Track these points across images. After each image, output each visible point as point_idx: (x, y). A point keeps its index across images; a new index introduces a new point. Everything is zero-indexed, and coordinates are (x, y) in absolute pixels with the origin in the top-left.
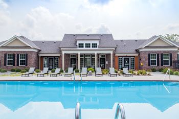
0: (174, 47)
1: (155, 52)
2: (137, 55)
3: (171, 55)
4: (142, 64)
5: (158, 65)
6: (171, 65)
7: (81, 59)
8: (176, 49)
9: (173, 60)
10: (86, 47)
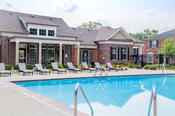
0: (131, 41)
1: (117, 45)
2: (96, 47)
3: (128, 49)
4: (104, 58)
5: (118, 59)
6: (128, 59)
7: (42, 50)
8: (132, 44)
9: (130, 54)
10: (40, 34)
